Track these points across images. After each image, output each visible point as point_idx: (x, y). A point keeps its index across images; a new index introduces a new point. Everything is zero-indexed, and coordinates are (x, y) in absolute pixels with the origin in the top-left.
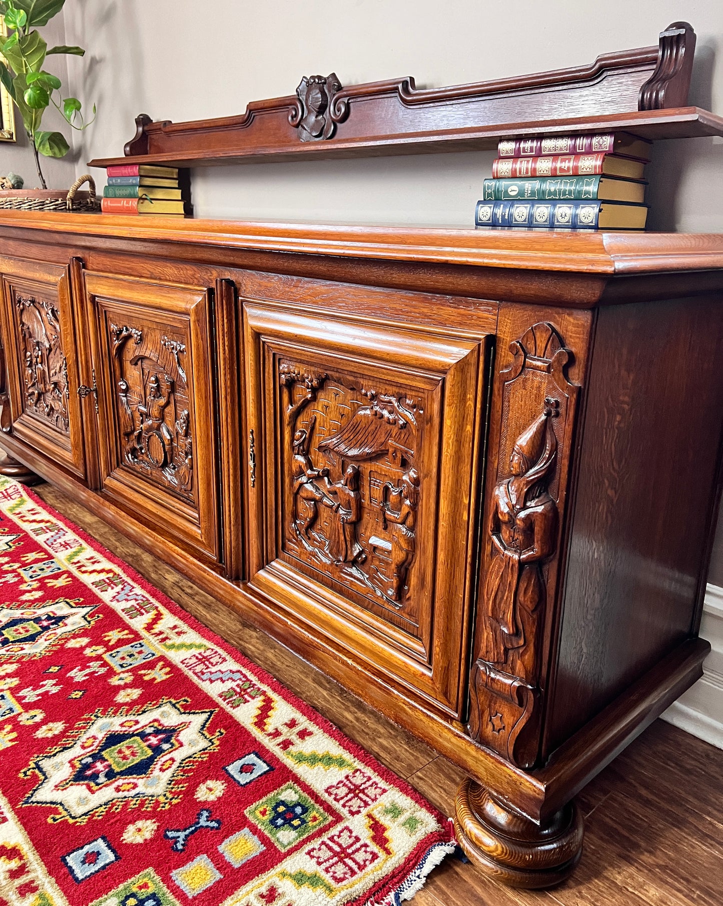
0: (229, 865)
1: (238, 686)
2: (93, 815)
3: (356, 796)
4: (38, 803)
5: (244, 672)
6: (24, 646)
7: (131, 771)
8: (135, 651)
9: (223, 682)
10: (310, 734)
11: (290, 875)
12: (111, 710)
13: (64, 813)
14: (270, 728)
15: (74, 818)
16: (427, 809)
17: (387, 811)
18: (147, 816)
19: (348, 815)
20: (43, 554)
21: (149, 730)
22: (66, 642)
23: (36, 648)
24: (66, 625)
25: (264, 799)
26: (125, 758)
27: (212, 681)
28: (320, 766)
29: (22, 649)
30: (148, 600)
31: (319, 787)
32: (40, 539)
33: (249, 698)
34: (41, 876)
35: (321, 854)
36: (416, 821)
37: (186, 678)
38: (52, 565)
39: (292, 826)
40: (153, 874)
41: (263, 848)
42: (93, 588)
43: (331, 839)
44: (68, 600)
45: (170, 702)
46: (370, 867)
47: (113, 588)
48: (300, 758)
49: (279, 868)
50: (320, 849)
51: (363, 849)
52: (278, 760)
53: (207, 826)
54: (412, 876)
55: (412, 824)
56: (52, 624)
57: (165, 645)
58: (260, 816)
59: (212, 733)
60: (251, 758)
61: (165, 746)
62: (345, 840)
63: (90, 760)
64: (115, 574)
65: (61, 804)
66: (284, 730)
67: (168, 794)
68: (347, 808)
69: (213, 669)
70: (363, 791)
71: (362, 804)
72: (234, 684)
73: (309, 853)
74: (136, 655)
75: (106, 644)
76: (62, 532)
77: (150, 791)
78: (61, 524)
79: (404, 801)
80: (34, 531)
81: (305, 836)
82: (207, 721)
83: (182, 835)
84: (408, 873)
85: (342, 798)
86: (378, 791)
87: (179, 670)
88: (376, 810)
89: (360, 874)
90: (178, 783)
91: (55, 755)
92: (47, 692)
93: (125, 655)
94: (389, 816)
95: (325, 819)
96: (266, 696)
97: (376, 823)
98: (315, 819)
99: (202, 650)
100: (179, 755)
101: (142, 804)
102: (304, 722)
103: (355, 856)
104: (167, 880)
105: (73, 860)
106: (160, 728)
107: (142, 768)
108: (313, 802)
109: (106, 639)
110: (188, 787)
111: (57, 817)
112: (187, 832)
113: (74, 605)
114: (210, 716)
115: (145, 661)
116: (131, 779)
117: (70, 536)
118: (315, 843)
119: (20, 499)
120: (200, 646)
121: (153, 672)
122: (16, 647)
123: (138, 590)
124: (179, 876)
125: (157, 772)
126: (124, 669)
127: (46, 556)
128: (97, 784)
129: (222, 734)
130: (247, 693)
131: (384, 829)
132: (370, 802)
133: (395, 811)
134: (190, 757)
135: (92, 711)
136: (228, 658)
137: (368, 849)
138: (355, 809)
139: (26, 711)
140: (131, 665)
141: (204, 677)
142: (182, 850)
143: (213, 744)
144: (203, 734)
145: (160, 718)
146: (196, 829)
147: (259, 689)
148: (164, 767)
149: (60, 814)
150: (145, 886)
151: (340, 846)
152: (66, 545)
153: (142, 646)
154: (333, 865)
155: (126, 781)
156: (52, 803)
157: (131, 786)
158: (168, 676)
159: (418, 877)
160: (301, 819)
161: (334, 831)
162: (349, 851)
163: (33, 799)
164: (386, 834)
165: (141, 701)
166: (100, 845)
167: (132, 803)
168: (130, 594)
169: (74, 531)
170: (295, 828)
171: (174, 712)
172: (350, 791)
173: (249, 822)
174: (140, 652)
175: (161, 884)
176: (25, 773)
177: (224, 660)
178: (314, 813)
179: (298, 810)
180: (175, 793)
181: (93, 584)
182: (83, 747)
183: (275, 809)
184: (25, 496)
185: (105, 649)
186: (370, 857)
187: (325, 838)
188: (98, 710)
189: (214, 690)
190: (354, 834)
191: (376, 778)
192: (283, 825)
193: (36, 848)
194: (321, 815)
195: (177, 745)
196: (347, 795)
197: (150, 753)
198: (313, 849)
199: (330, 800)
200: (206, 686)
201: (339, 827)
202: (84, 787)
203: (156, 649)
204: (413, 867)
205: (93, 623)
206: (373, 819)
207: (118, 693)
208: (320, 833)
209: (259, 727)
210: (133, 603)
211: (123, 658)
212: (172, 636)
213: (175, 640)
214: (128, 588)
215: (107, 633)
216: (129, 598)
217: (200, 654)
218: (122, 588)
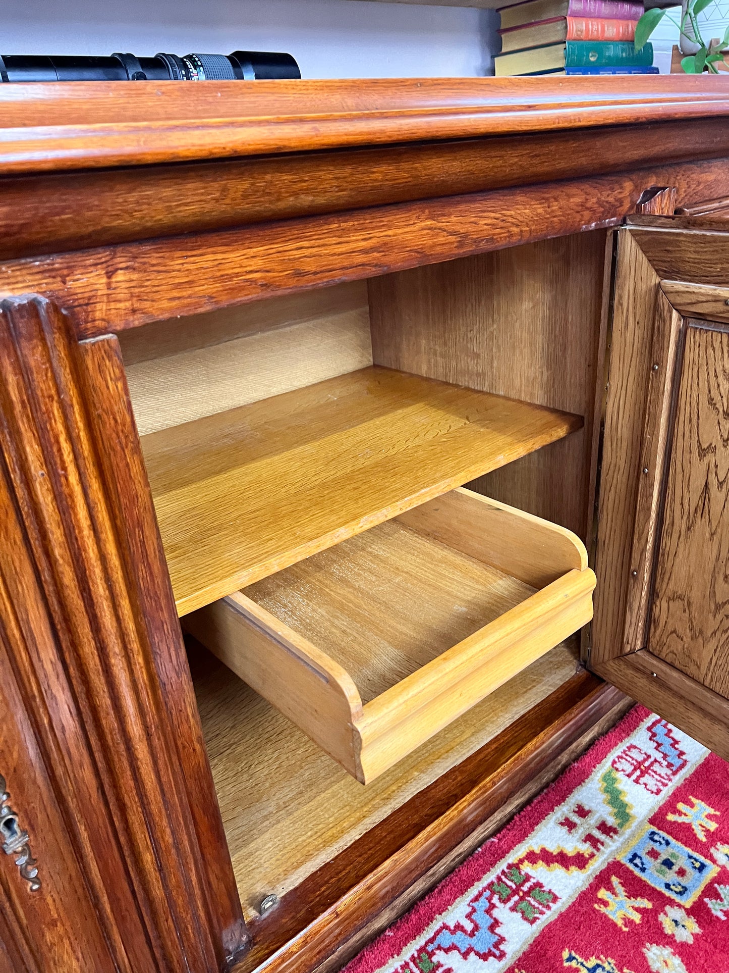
9: (677, 742)
27: (683, 753)
57: (621, 825)
69: (657, 756)
74: (663, 857)
93: (671, 872)
109: (637, 918)
120: (611, 779)
123: (454, 915)
126: (707, 863)
136: (627, 745)
140: (690, 857)
141: (676, 762)
168: (469, 926)
174: (654, 854)
211: (681, 872)
212: (593, 820)
213: (604, 812)
214: (446, 939)
215: (620, 923)
216: (484, 921)
217: (629, 776)
218: (447, 951)
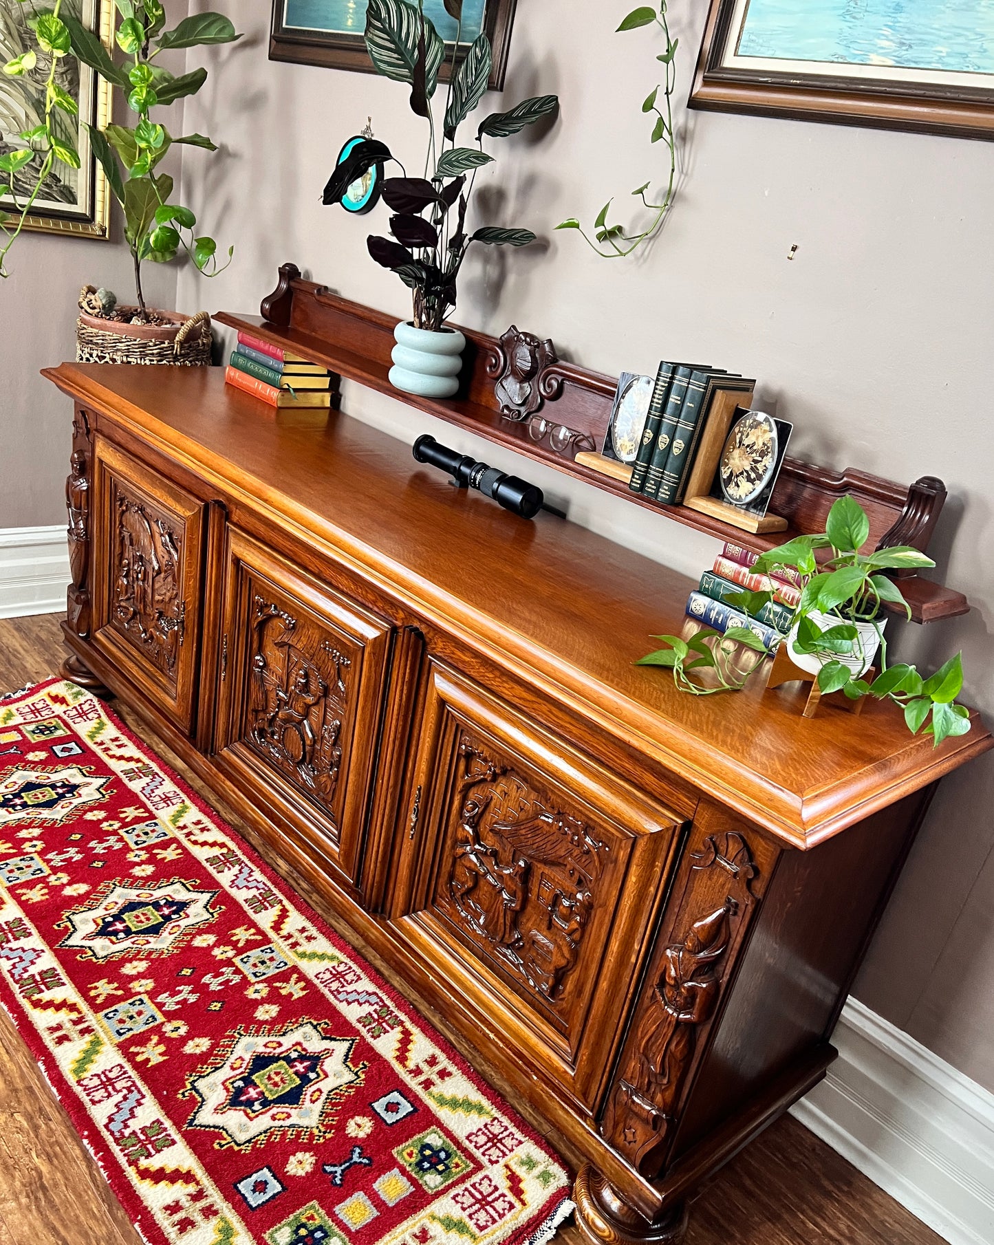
0: (384, 1203)
1: (375, 1011)
2: (256, 1143)
3: (494, 1145)
4: (201, 1126)
5: (380, 995)
6: (150, 939)
7: (281, 1100)
8: (267, 956)
9: (360, 1004)
10: (449, 1074)
11: (440, 1220)
12: (253, 1028)
13: (229, 1139)
14: (411, 1065)
15: (239, 1145)
16: (560, 1164)
17: (522, 1163)
18: (306, 1148)
19: (488, 1164)
20: (142, 810)
21: (294, 1055)
22: (191, 940)
23: (162, 942)
24: (188, 916)
25: (410, 1141)
26: (276, 1084)
27: (349, 1003)
28: (460, 1111)
29: (148, 942)
30: (270, 890)
31: (461, 1134)
32: (136, 786)
33: (388, 1028)
34: (219, 1201)
35: (464, 1199)
36: (550, 1175)
37: (323, 995)
38: (156, 828)
39: (437, 1170)
40: (317, 1207)
41: (412, 1189)
42: (207, 865)
43: (473, 1186)
44: (182, 880)
45: (311, 1023)
46: (508, 1216)
47: (229, 869)
48: (442, 1101)
49: (429, 1210)
50: (463, 1195)
51: (502, 1198)
52: (421, 1100)
53: (361, 1163)
54: (544, 1226)
55: (545, 1177)
56: (174, 912)
57: (296, 952)
58: (407, 1158)
59: (356, 1066)
60: (395, 1097)
61: (312, 1075)
62: (485, 1188)
63: (241, 1084)
64: (229, 849)
65: (223, 1128)
66: (425, 1067)
67: (320, 1126)
68: (487, 1157)
69: (349, 988)
70: (500, 1141)
71: (501, 1154)
72: (371, 1009)
73: (454, 1198)
74: (268, 962)
75: (234, 945)
76: (158, 780)
77: (304, 1122)
78: (154, 767)
79: (539, 1155)
80: (125, 772)
81: (450, 1181)
82: (349, 1050)
83: (339, 1170)
84: (540, 1224)
85: (481, 1146)
86: (515, 1142)
87: (314, 985)
88: (512, 1159)
89: (500, 1222)
90: (328, 1115)
91: (208, 1075)
92: (185, 1000)
93: (257, 962)
94: (525, 1168)
95: (468, 1166)
96: (404, 1027)
97: (513, 1173)
98: (457, 1166)
99: (335, 963)
100: (326, 1085)
101: (298, 1136)
102: (444, 1062)
103: (496, 1204)
104: (331, 1214)
105: (245, 1187)
106: (304, 1053)
107: (293, 1097)
108: (455, 1149)
109: (234, 938)
110: (338, 1121)
111: (223, 1142)
112: (343, 1167)
113: (191, 888)
114: (352, 1045)
115: (278, 971)
116: (285, 1108)
117: (169, 787)
118: (459, 1189)
119: (98, 721)
120: (332, 958)
121: (288, 986)
122: (141, 939)
123: (257, 875)
124: (342, 1210)
125: (307, 1103)
126: (258, 979)
127: (147, 814)
128: (254, 1111)
129: (365, 1067)
130: (385, 1021)
131: (520, 1181)
132: (507, 1152)
133: (530, 1163)
134: (336, 1088)
135: (234, 1027)
136: (362, 975)
137: (506, 1199)
138: (494, 1158)
139: (169, 1021)
140: (264, 974)
141: (341, 997)
142: (341, 1185)
143: (359, 1077)
144: (347, 1066)
145: (302, 1041)
146: (351, 1165)
147: (397, 1017)
148: (314, 1098)
149: (225, 1139)
150: (311, 1218)
151: (481, 1193)
152: (166, 799)
153: (273, 951)
154: (476, 1212)
155: (280, 1110)
156: (215, 1127)
157: (285, 1115)
158: (305, 992)
159: (550, 1228)
160: (445, 1165)
161: (476, 1178)
162: (490, 1199)
163: (196, 1122)
164: (522, 1186)
165: (281, 1018)
166: (265, 1174)
167: (289, 1133)
168: (250, 879)
169: (172, 780)
170: (440, 1173)
171: (315, 1036)
172: (489, 1140)
173: (398, 1163)
174: (272, 959)
175: (326, 1218)
176: (183, 1094)
177: (359, 978)
178: (456, 1160)
179: (443, 1155)
180: (327, 1126)
181: (207, 860)
182: (233, 1068)
183: (421, 1151)
184: (104, 718)
185: (235, 952)
186: (507, 1206)
187: (468, 1184)
188: (241, 1027)
189: (352, 1013)
190: (493, 1183)
191: (512, 1129)
192: (429, 1168)
193: (209, 1174)
194: (463, 1162)
195: (322, 1076)
196: (485, 1144)
197: (298, 1081)
198: (457, 1195)
199: (471, 1147)
200: (342, 1008)
201: (480, 1175)
202: (242, 1113)
203: (288, 956)
204: (545, 1218)
205: (216, 915)
206: (511, 1170)
207: (257, 1008)
208: (463, 1179)
209: (401, 1063)
210: (254, 892)
211: (255, 965)
212: (302, 941)
213: (306, 947)
214: (246, 870)
215: (233, 931)
216: (250, 885)
217: (334, 967)
218: (240, 870)
